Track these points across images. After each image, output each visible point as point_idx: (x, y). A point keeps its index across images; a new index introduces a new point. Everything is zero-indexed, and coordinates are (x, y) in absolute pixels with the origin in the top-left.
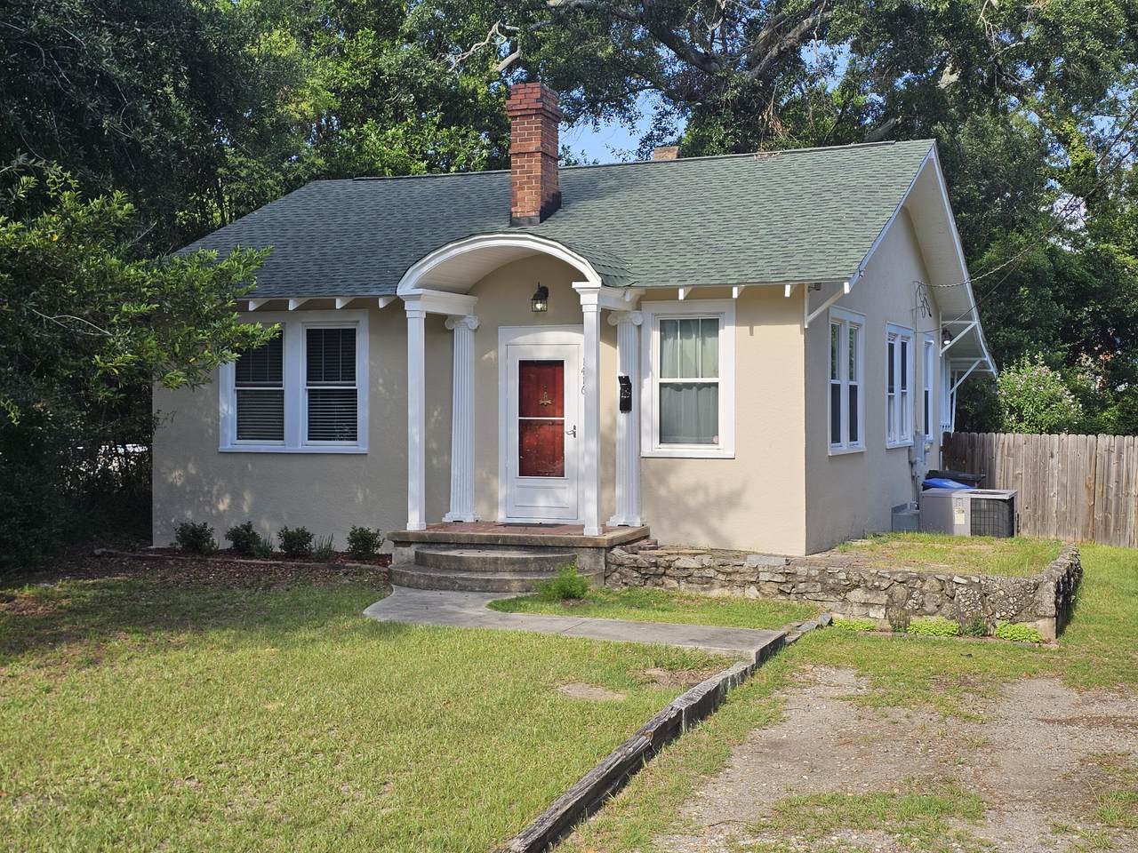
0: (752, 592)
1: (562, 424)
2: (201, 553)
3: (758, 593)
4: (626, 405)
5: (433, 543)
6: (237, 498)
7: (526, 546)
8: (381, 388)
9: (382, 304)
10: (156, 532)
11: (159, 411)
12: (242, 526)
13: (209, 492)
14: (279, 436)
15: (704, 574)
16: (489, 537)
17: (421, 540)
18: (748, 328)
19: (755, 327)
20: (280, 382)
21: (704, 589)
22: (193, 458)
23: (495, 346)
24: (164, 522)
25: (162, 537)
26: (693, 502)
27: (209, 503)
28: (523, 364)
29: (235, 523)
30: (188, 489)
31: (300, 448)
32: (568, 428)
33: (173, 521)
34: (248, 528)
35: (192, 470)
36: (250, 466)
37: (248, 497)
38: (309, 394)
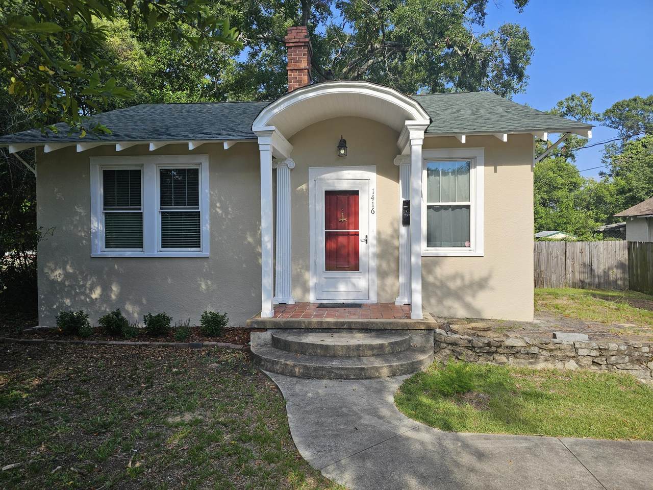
0: (572, 365)
1: (357, 234)
2: (79, 335)
3: (577, 366)
4: (406, 221)
5: (287, 329)
6: (106, 289)
7: (367, 329)
8: (218, 210)
9: (226, 146)
10: (41, 315)
11: (41, 228)
12: (112, 312)
13: (84, 286)
14: (140, 245)
15: (530, 351)
16: (336, 323)
17: (277, 327)
18: (493, 168)
19: (498, 167)
20: (140, 207)
21: (531, 363)
22: (70, 262)
23: (306, 181)
24: (48, 308)
25: (47, 319)
26: (453, 285)
27: (83, 293)
28: (328, 193)
29: (107, 310)
30: (67, 283)
31: (156, 254)
32: (362, 237)
33: (55, 307)
34: (117, 314)
35: (70, 269)
36: (116, 266)
37: (115, 288)
38: (162, 215)
